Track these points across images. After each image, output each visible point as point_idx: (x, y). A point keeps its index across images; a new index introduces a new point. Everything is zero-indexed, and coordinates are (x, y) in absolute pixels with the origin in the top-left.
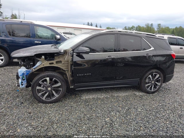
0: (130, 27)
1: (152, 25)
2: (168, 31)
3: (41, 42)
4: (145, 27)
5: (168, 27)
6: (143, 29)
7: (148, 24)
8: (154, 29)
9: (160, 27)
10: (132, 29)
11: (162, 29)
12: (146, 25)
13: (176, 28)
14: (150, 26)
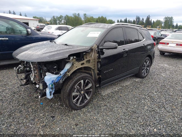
0: (59, 17)
1: (79, 14)
2: (93, 20)
3: (8, 39)
4: (73, 16)
5: (92, 17)
6: (72, 18)
7: (75, 14)
8: (81, 18)
9: (86, 17)
10: (61, 19)
11: (88, 18)
12: (73, 15)
13: (99, 18)
14: (77, 16)
